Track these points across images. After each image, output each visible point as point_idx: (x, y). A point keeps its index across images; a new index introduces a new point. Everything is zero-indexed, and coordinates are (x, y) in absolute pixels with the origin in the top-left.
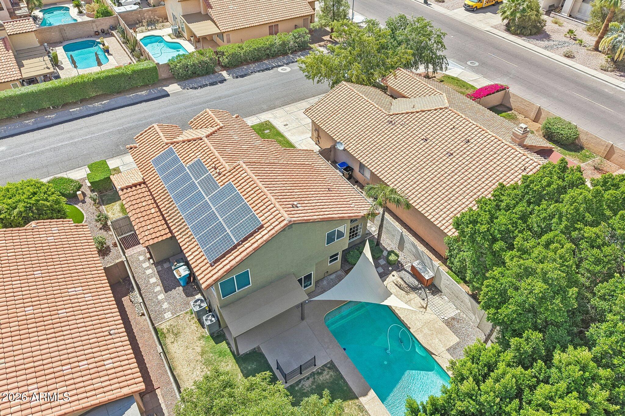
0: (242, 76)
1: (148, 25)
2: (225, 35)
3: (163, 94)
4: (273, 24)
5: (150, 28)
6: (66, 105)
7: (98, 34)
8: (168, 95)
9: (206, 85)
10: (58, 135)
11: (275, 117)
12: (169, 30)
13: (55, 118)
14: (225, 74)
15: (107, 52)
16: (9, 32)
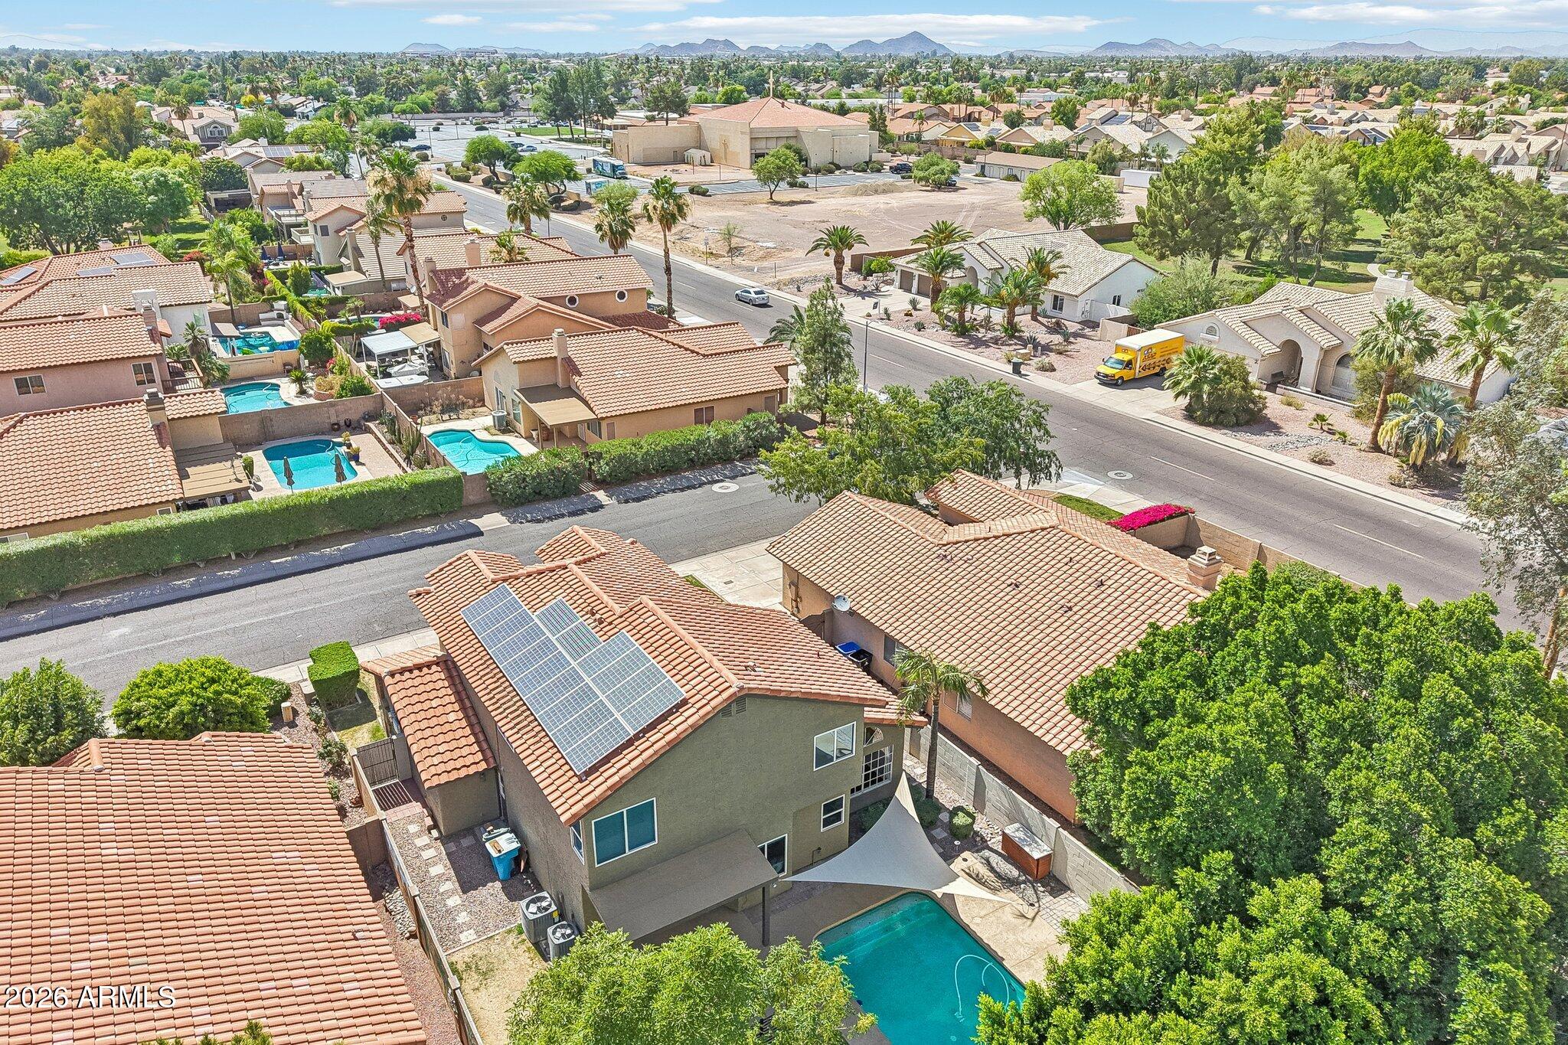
0: (638, 500)
1: (443, 412)
2: (604, 424)
3: (469, 531)
4: (704, 406)
5: (446, 417)
6: (264, 551)
7: (339, 429)
8: (481, 534)
9: (563, 516)
10: (246, 605)
11: (706, 569)
12: (489, 421)
13: (240, 576)
14: (601, 496)
15: (354, 459)
16: (173, 413)
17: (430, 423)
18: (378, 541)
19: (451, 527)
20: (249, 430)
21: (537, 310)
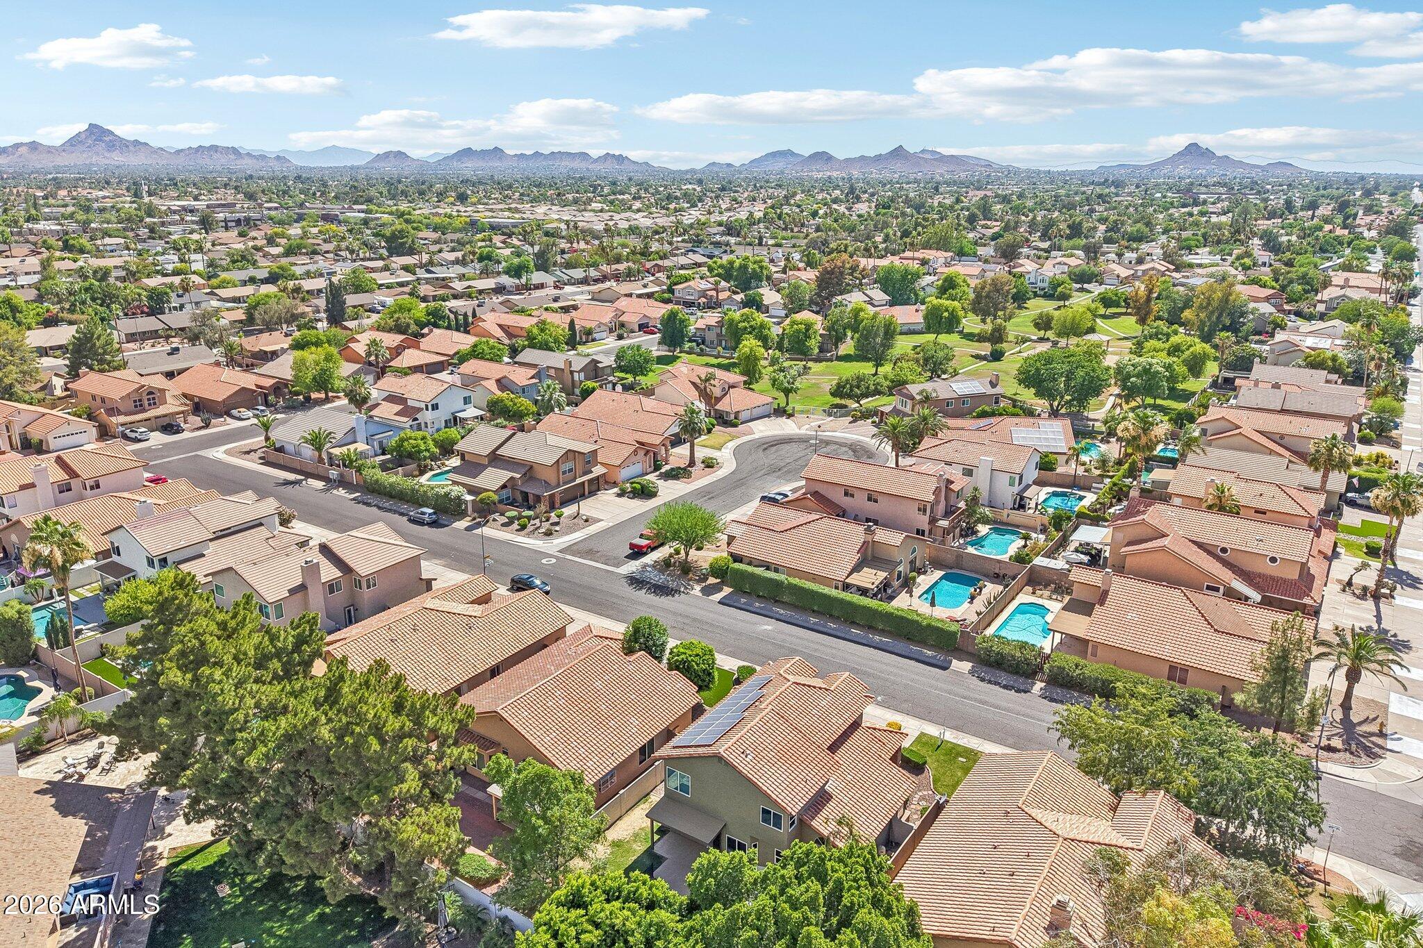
0: (1051, 700)
1: (1053, 592)
2: (1090, 644)
3: (944, 664)
4: (1179, 666)
5: (1054, 597)
7: (997, 577)
8: (945, 668)
13: (834, 629)
14: (1039, 685)
15: (972, 598)
16: (876, 538)
17: (1041, 597)
19: (940, 657)
20: (950, 558)
21: (1163, 549)
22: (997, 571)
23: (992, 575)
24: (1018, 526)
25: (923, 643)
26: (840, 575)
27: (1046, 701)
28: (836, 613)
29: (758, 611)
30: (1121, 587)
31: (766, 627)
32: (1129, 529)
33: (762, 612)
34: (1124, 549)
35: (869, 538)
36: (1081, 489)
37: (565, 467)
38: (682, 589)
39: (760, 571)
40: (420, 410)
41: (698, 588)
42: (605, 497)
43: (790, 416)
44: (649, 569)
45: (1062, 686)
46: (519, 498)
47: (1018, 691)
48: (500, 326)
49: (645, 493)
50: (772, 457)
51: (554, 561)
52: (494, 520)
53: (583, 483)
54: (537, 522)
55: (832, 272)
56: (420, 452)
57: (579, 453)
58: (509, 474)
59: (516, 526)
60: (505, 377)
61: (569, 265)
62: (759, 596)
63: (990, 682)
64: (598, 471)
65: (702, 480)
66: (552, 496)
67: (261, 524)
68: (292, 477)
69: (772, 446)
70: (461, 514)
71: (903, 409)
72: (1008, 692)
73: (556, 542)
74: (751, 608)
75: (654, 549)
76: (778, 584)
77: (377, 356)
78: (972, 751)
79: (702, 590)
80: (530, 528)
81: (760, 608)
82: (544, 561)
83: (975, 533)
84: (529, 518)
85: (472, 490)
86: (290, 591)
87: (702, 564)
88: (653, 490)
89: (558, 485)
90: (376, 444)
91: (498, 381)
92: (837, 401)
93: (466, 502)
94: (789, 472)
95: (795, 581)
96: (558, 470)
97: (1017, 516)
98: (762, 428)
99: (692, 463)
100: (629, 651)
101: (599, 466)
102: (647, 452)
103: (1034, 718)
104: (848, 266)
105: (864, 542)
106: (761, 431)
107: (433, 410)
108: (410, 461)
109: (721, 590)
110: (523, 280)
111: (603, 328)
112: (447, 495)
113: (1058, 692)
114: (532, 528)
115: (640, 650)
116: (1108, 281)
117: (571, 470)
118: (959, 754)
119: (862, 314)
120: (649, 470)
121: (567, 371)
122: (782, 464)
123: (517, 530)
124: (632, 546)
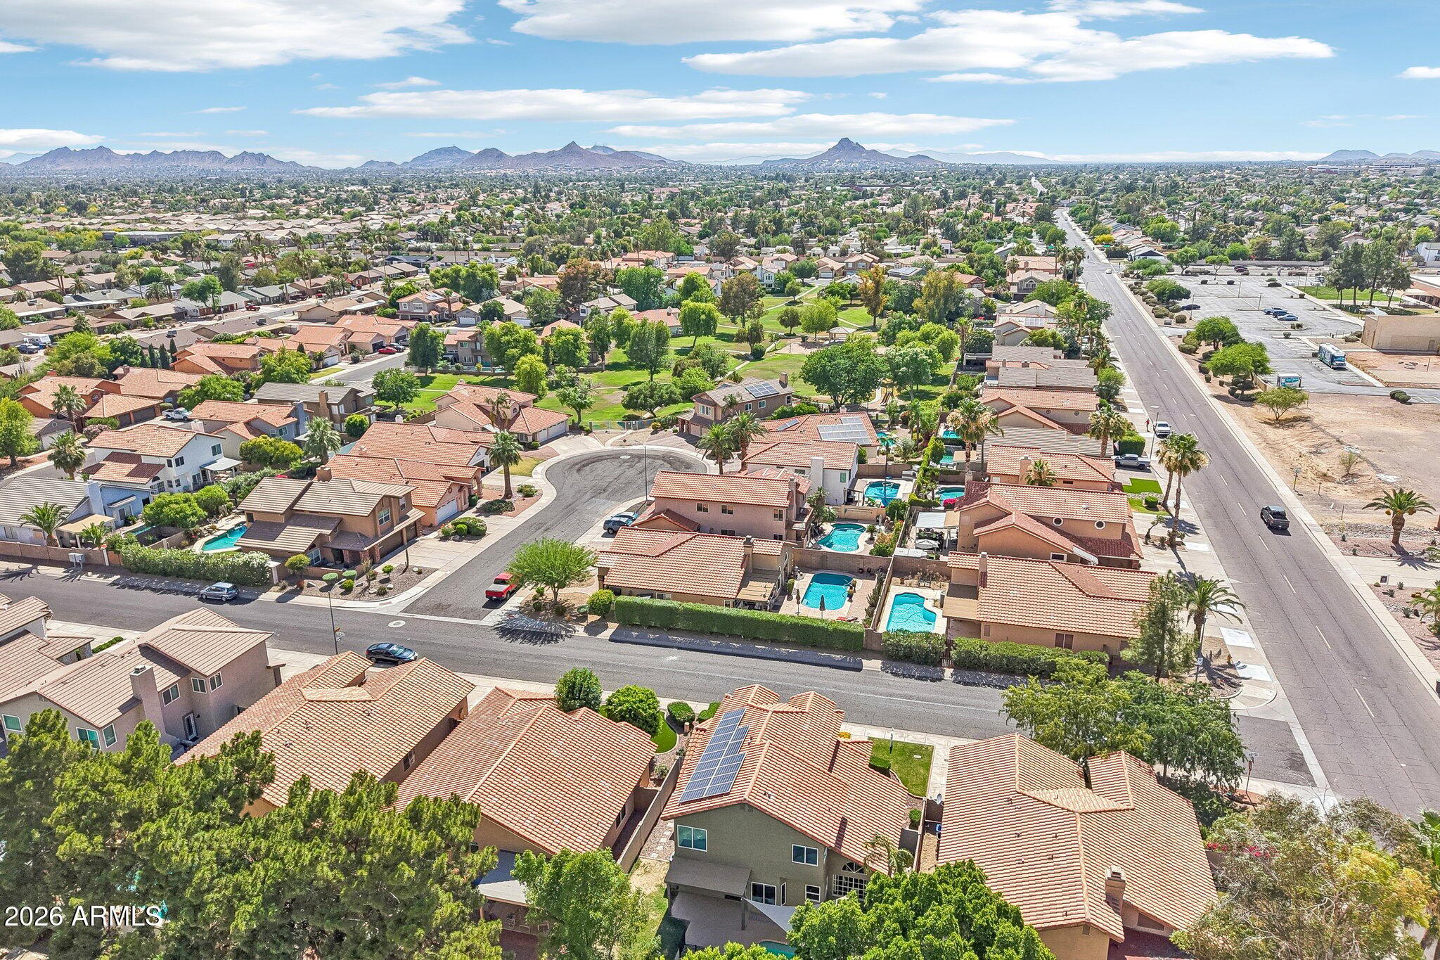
1: (923, 580)
2: (983, 624)
3: (857, 666)
4: (1064, 633)
5: (922, 584)
7: (862, 572)
8: (859, 670)
9: (913, 676)
10: (724, 666)
11: (946, 746)
12: (939, 596)
13: (738, 648)
14: (948, 672)
15: (850, 596)
16: (756, 550)
17: (910, 585)
18: (808, 654)
19: (850, 659)
20: (814, 560)
21: (1012, 527)
22: (861, 567)
23: (857, 570)
24: (856, 520)
25: (830, 648)
26: (731, 592)
27: (961, 686)
28: (737, 632)
29: (655, 642)
30: (997, 568)
31: (671, 658)
32: (976, 512)
33: (658, 643)
34: (976, 531)
35: (749, 551)
36: (893, 477)
37: (383, 514)
38: (563, 633)
39: (647, 600)
40: (161, 467)
41: (580, 630)
42: (427, 544)
43: (588, 432)
44: (516, 616)
45: (969, 668)
46: (330, 556)
47: (933, 680)
48: (212, 358)
49: (473, 533)
50: (588, 479)
51: (403, 623)
52: (309, 586)
53: (401, 531)
54: (363, 580)
55: (575, 278)
56: (186, 517)
57: (394, 497)
58: (318, 531)
59: (337, 589)
60: (257, 418)
61: (258, 282)
62: (650, 627)
63: (904, 676)
64: (414, 515)
65: (527, 512)
66: (372, 551)
67: (26, 632)
68: (14, 566)
69: (584, 466)
70: (266, 585)
71: (705, 415)
72: (925, 683)
73: (394, 601)
74: (646, 641)
75: (512, 593)
76: (672, 611)
77: (69, 407)
78: (922, 746)
79: (586, 630)
80: (357, 590)
81: (655, 639)
82: (391, 625)
83: (821, 531)
84: (352, 578)
85: (275, 555)
86: (121, 709)
87: (573, 602)
88: (481, 528)
89: (377, 537)
90: (116, 515)
91: (248, 424)
92: (631, 412)
93: (270, 570)
94: (615, 492)
95: (689, 605)
96: (375, 520)
97: (851, 511)
98: (565, 448)
99: (508, 494)
100: (569, 710)
101: (414, 510)
102: (461, 488)
103: (958, 704)
104: (590, 271)
105: (745, 556)
106: (566, 452)
107: (178, 465)
108: (172, 529)
109: (606, 627)
110: (210, 303)
111: (334, 352)
112: (246, 564)
113: (968, 675)
114: (359, 590)
115: (581, 706)
116: (822, 275)
117: (387, 518)
118: (912, 752)
119: (626, 321)
120: (464, 507)
121: (323, 405)
122: (605, 485)
123: (342, 594)
124: (489, 594)
